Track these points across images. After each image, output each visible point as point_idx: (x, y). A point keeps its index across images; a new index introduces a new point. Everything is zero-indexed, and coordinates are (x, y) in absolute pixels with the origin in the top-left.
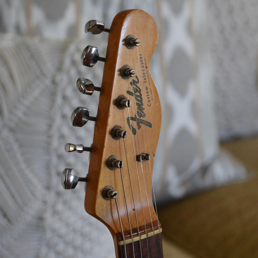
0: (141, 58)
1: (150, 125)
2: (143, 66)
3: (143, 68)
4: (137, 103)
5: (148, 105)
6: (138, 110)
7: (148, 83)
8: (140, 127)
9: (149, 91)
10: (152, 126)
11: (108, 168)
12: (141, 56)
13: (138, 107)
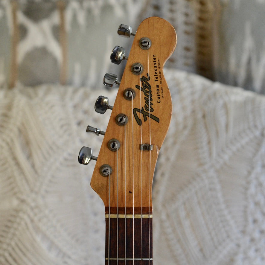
0: (155, 59)
1: (157, 120)
2: (156, 66)
3: (156, 68)
4: (145, 97)
5: (157, 101)
6: (145, 104)
7: (160, 82)
8: (147, 120)
9: (160, 89)
10: (160, 121)
11: (108, 148)
12: (155, 57)
13: (146, 102)
